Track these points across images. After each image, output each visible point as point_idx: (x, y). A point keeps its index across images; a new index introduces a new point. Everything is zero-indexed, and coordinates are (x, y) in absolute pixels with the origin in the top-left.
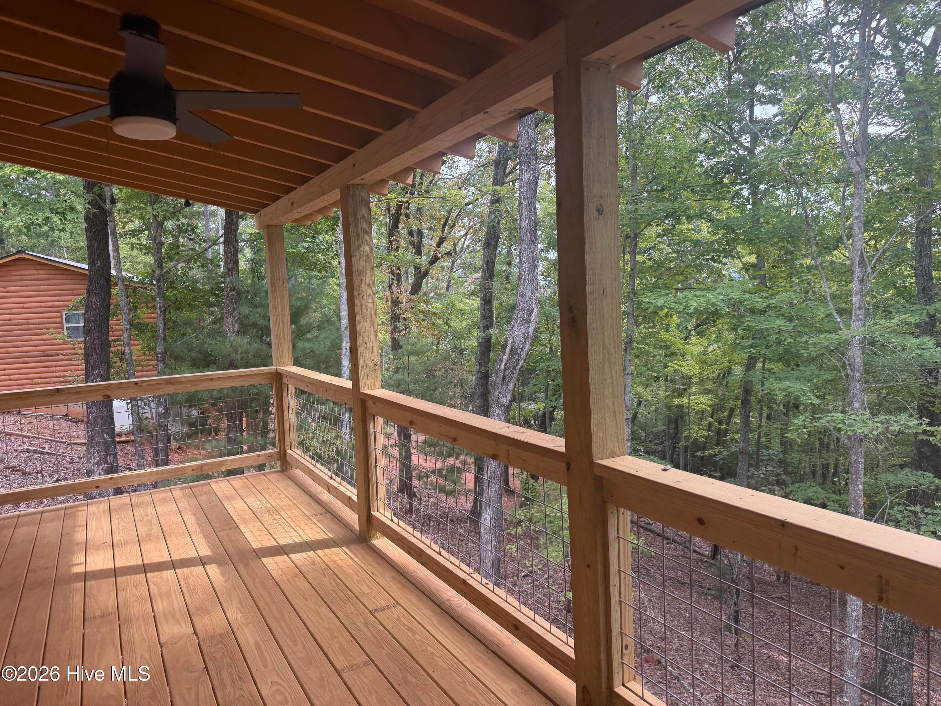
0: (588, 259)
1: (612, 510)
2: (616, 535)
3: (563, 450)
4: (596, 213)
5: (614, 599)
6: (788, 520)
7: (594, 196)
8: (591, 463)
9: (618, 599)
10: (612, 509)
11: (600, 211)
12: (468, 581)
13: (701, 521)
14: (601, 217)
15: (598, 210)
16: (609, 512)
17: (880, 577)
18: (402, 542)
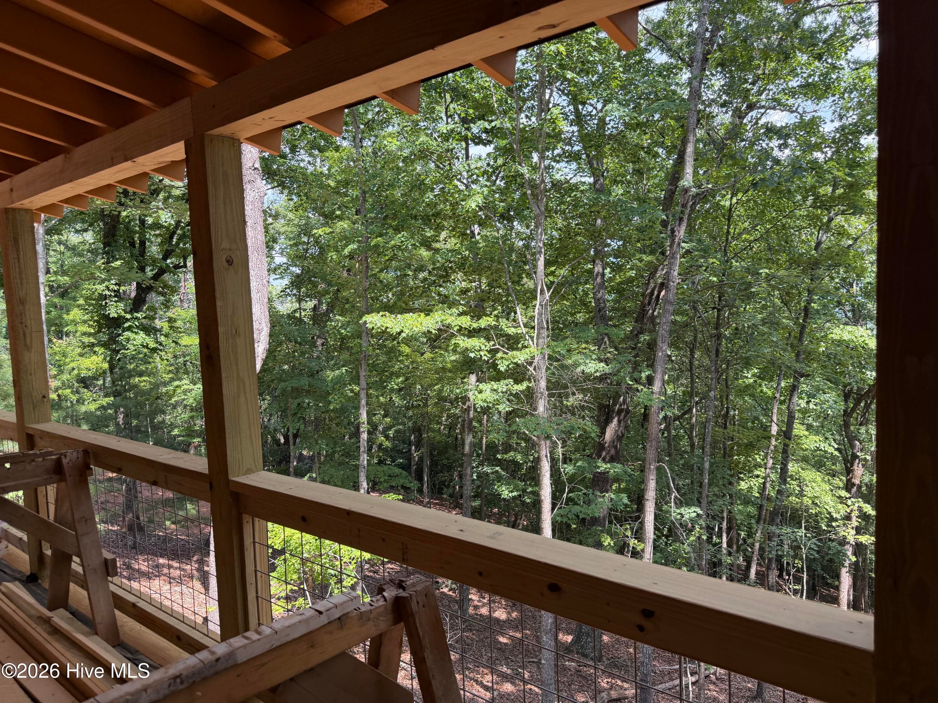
0: (219, 303)
1: (247, 520)
2: (252, 540)
3: (206, 472)
4: (226, 264)
5: (251, 595)
6: (353, 509)
7: (223, 250)
8: (228, 482)
9: (254, 595)
10: (247, 518)
11: (230, 262)
12: (138, 604)
13: (304, 519)
14: (231, 268)
15: (228, 261)
16: (244, 522)
17: (403, 543)
18: (76, 577)
